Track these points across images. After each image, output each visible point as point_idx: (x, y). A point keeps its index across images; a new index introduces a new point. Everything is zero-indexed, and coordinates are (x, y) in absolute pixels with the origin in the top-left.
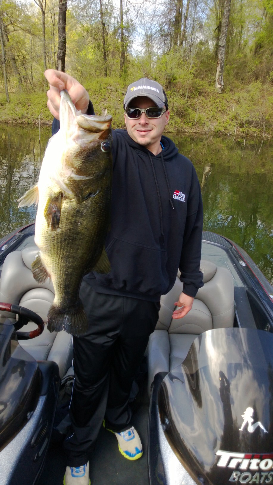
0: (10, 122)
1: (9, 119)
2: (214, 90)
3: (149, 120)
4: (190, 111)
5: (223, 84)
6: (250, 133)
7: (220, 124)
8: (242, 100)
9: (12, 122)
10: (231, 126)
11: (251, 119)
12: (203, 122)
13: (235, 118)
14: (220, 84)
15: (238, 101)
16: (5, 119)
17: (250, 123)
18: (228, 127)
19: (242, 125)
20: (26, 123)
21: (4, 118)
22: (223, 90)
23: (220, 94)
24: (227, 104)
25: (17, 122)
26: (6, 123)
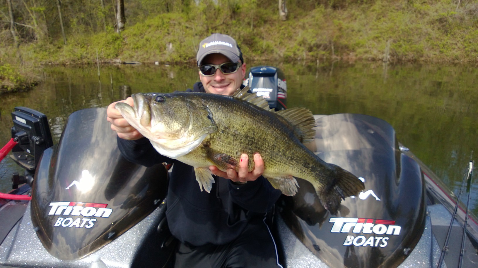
0: (68, 63)
1: (67, 61)
2: (278, 18)
3: (225, 76)
4: (257, 39)
5: (286, 11)
6: (319, 56)
7: (289, 50)
8: (307, 26)
9: (71, 63)
10: (300, 51)
11: (318, 43)
12: (272, 49)
13: (303, 43)
14: (284, 11)
15: (303, 27)
16: (63, 61)
17: (318, 46)
18: (297, 52)
19: (310, 49)
20: (86, 64)
21: (61, 59)
22: (287, 17)
23: (285, 21)
24: (293, 30)
25: (76, 63)
26: (64, 65)
